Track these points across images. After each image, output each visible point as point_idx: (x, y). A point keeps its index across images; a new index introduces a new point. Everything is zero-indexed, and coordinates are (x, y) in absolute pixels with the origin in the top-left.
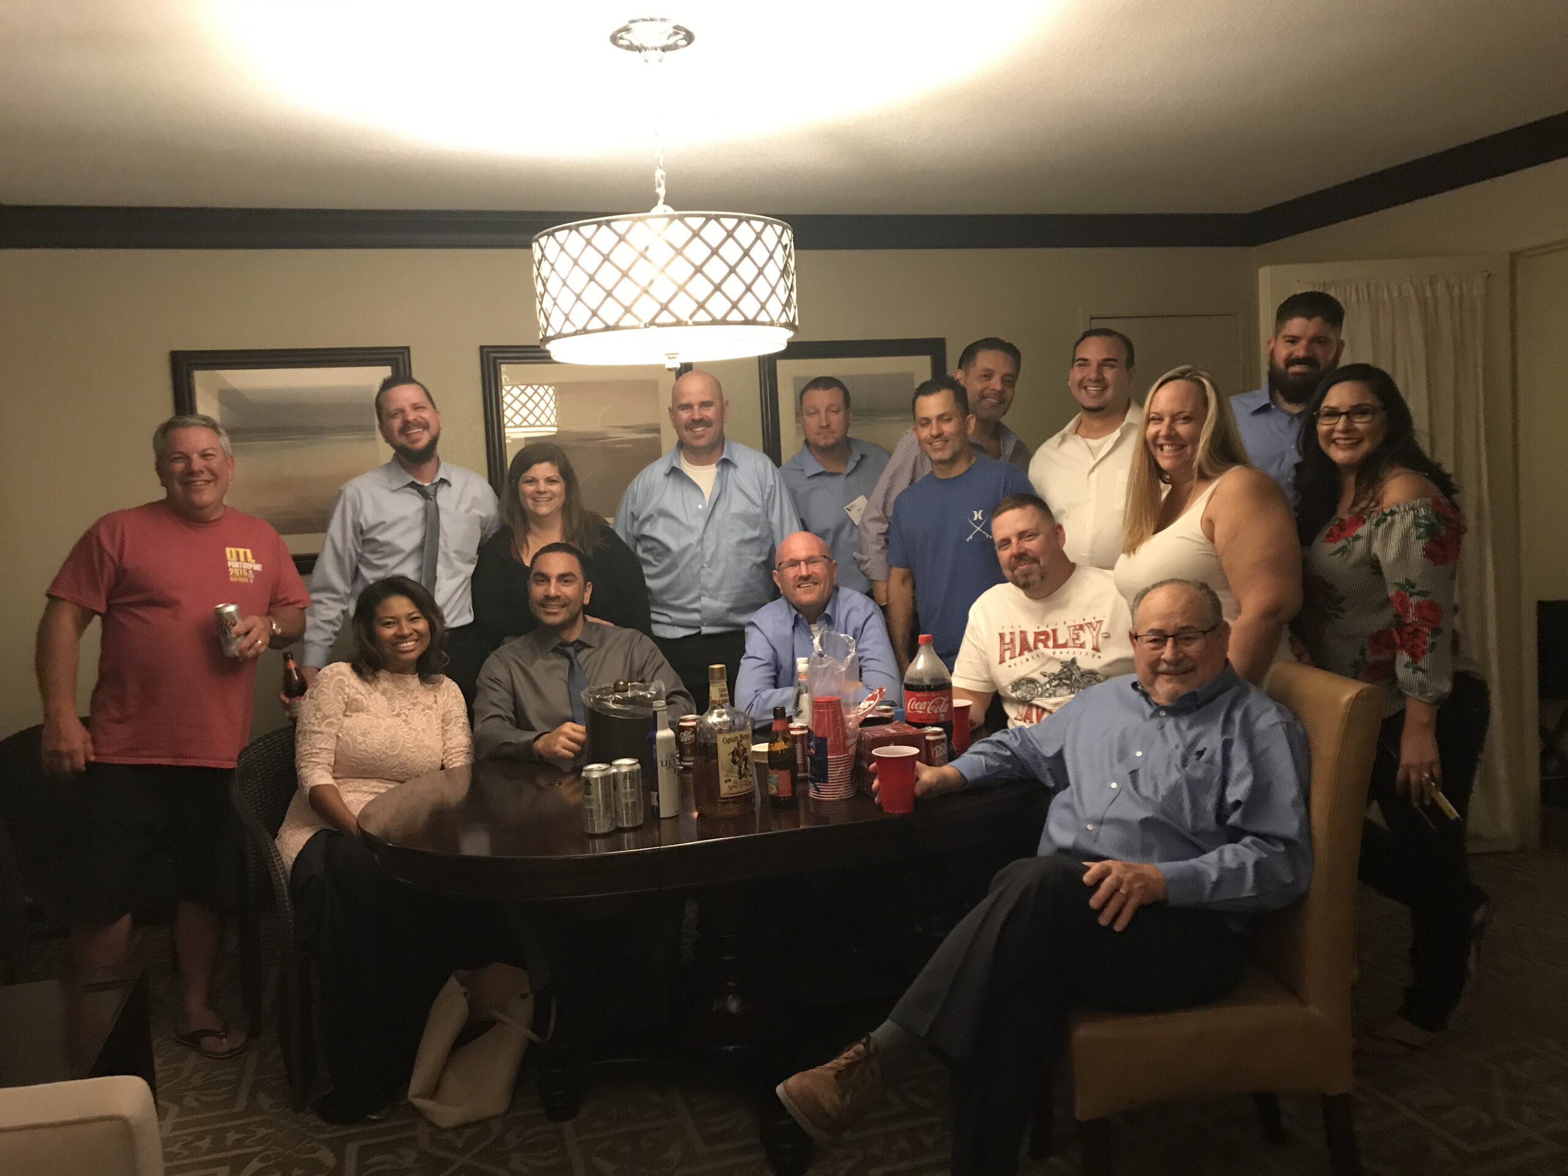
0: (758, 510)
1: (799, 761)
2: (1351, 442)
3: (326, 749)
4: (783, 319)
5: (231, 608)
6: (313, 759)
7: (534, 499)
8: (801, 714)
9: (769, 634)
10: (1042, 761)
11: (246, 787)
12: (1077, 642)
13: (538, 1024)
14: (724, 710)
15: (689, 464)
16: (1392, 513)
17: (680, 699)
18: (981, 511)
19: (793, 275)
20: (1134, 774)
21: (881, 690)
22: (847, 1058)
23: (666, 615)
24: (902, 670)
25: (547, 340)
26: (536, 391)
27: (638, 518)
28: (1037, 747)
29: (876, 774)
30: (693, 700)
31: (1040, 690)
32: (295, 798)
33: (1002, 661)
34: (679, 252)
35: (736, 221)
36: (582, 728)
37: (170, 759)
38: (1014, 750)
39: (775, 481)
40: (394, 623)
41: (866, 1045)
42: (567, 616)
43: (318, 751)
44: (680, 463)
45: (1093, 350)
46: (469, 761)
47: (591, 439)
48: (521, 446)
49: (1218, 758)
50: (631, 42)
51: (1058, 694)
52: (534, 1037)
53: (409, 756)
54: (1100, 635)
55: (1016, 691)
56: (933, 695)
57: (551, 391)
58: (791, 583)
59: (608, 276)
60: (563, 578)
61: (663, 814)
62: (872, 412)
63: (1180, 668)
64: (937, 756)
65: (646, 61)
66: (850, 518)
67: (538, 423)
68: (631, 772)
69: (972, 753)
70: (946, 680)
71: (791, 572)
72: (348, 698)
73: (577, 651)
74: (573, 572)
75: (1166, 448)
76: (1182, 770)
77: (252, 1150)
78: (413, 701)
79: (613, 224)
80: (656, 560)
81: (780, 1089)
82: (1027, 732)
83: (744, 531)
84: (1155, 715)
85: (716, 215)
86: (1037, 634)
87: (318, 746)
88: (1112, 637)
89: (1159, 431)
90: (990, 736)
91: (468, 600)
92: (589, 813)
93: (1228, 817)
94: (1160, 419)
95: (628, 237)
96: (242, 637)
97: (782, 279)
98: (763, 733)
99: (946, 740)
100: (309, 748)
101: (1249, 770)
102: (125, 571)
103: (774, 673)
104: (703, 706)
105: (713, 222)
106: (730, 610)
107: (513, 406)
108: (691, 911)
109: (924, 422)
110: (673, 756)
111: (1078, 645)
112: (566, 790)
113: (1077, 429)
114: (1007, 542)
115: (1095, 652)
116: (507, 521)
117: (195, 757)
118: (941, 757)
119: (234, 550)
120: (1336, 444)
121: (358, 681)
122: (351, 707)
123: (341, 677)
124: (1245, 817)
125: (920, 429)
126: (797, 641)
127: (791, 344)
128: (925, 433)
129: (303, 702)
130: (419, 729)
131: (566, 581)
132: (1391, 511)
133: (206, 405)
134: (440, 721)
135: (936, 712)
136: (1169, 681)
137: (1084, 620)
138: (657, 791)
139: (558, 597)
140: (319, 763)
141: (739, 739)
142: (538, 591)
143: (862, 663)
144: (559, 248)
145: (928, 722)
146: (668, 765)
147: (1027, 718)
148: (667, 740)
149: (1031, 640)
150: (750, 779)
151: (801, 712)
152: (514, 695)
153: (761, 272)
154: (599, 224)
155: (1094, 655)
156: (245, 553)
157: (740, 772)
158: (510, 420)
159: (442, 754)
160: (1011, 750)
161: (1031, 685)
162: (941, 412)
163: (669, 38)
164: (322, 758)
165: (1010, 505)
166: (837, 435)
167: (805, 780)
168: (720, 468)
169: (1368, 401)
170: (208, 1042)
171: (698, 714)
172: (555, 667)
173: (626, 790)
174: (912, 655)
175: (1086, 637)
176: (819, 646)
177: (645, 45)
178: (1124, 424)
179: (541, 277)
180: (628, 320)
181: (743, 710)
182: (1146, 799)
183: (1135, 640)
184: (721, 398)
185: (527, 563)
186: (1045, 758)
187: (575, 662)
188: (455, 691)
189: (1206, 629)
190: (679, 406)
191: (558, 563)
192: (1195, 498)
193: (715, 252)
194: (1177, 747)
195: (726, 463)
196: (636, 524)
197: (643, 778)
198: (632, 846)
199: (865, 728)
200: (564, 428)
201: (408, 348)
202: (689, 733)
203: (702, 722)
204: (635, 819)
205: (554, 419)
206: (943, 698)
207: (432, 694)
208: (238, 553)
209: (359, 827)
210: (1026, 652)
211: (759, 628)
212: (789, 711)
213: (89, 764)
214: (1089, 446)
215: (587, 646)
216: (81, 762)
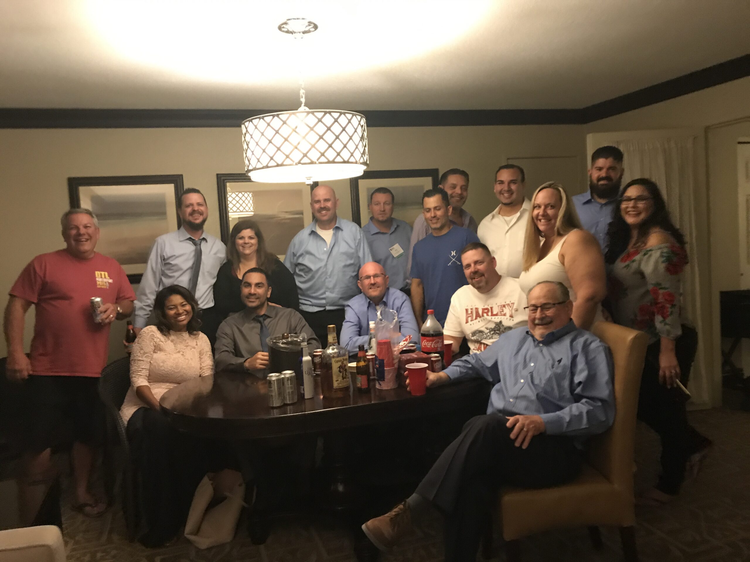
0: (353, 251)
1: (371, 370)
2: (636, 213)
3: (145, 368)
4: (362, 161)
5: (98, 299)
6: (139, 374)
7: (243, 247)
9: (356, 311)
11: (105, 386)
12: (502, 313)
13: (247, 498)
14: (335, 347)
15: (320, 230)
17: (314, 342)
18: (455, 251)
19: (366, 139)
20: (531, 374)
21: (410, 337)
22: (395, 512)
23: (308, 301)
24: (419, 327)
25: (249, 171)
26: (243, 195)
27: (296, 255)
28: (484, 362)
29: (408, 377)
30: (320, 342)
31: (485, 336)
32: (129, 391)
33: (467, 322)
34: (312, 129)
35: (339, 114)
36: (267, 356)
38: (473, 364)
39: (360, 237)
40: (174, 308)
41: (404, 505)
42: (259, 303)
43: (141, 369)
44: (315, 229)
45: (505, 175)
46: (212, 373)
48: (237, 221)
50: (288, 30)
51: (493, 338)
52: (246, 505)
53: (185, 372)
54: (513, 310)
55: (474, 336)
56: (434, 338)
57: (250, 195)
58: (367, 287)
59: (278, 140)
60: (258, 285)
62: (403, 204)
63: (545, 322)
64: (437, 368)
65: (295, 38)
66: (391, 254)
67: (245, 210)
68: (291, 377)
69: (453, 366)
70: (440, 331)
71: (367, 282)
72: (156, 343)
73: (264, 320)
74: (263, 282)
75: (543, 221)
76: (552, 370)
78: (185, 345)
79: (280, 116)
80: (305, 275)
81: (364, 527)
82: (479, 356)
83: (346, 260)
84: (537, 346)
85: (329, 111)
86: (483, 309)
87: (141, 367)
88: (519, 310)
89: (539, 213)
90: (461, 358)
91: (211, 296)
92: (271, 397)
93: (575, 390)
94: (539, 206)
95: (287, 122)
96: (103, 313)
97: (361, 141)
98: (353, 357)
99: (441, 360)
100: (137, 368)
101: (586, 367)
102: (47, 283)
103: (359, 329)
104: (325, 345)
105: (328, 114)
106: (341, 298)
107: (232, 202)
108: (320, 443)
109: (428, 210)
110: (311, 369)
111: (503, 315)
112: (260, 387)
113: (500, 212)
114: (469, 266)
115: (511, 318)
116: (230, 257)
117: (81, 372)
119: (99, 273)
120: (629, 214)
121: (161, 335)
122: (157, 348)
123: (153, 333)
124: (583, 390)
125: (426, 213)
126: (370, 313)
127: (366, 172)
128: (428, 215)
129: (133, 345)
130: (189, 359)
131: (259, 287)
132: (651, 249)
133: (85, 204)
134: (199, 354)
135: (436, 347)
137: (505, 302)
138: (303, 386)
139: (255, 294)
140: (141, 375)
141: (342, 360)
142: (246, 291)
143: (401, 324)
144: (255, 127)
145: (432, 351)
146: (309, 373)
147: (479, 349)
148: (308, 361)
149: (480, 312)
150: (348, 380)
151: (372, 347)
152: (234, 341)
153: (351, 138)
154: (274, 116)
155: (510, 319)
156: (105, 274)
157: (343, 377)
158: (231, 209)
159: (199, 369)
160: (471, 364)
161: (481, 334)
162: (436, 205)
163: (306, 27)
164: (143, 373)
165: (470, 248)
166: (388, 215)
167: (374, 380)
168: (334, 231)
169: (645, 194)
170: (88, 509)
171: (322, 349)
172: (253, 328)
173: (288, 385)
174: (424, 320)
175: (507, 310)
176: (380, 316)
177: (295, 31)
178: (522, 209)
179: (246, 141)
180: (288, 162)
181: (344, 347)
182: (537, 386)
184: (335, 197)
185: (240, 277)
186: (487, 368)
187: (263, 325)
188: (206, 339)
190: (314, 202)
191: (256, 278)
192: (556, 245)
193: (329, 129)
194: (549, 360)
195: (338, 228)
197: (297, 379)
198: (292, 412)
199: (402, 355)
200: (257, 213)
201: (182, 175)
202: (318, 358)
203: (323, 353)
204: (293, 399)
205: (252, 209)
206: (439, 340)
207: (195, 341)
208: (101, 274)
209: (160, 405)
210: (478, 318)
211: (351, 308)
212: (366, 347)
213: (30, 375)
214: (505, 220)
215: (269, 317)
216: (25, 374)
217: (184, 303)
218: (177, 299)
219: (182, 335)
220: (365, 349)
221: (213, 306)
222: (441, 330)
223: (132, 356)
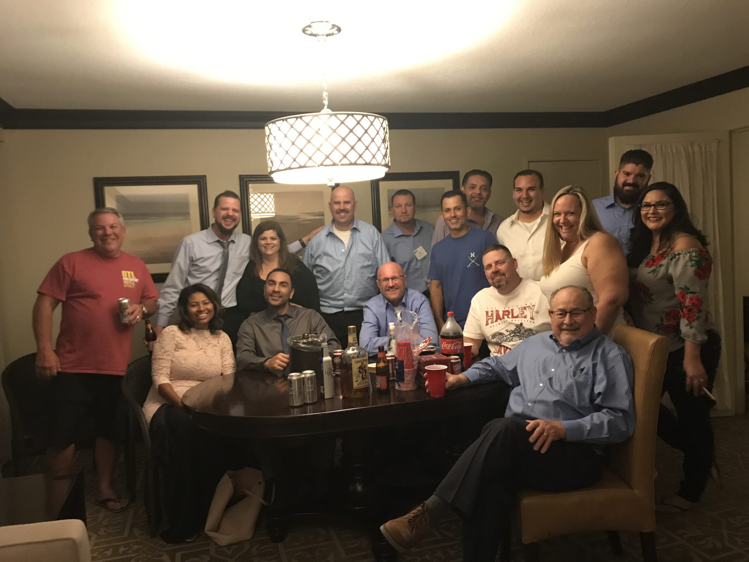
0: (371, 252)
1: (391, 372)
2: (656, 219)
3: (166, 367)
4: (383, 163)
6: (160, 372)
7: (265, 247)
8: (392, 349)
9: (375, 311)
10: (506, 372)
11: (129, 384)
12: (523, 315)
13: (266, 496)
14: (355, 348)
15: (338, 231)
16: (679, 254)
17: (334, 343)
18: (474, 253)
19: (388, 141)
20: (550, 379)
21: (429, 338)
22: (414, 513)
23: (327, 302)
24: (439, 328)
25: (272, 172)
26: (265, 196)
27: (314, 257)
28: (504, 366)
29: (427, 378)
30: (340, 343)
31: (505, 338)
32: (151, 389)
33: (487, 324)
34: (334, 131)
35: (361, 116)
36: (288, 356)
37: (95, 371)
38: (493, 367)
39: (378, 239)
40: (196, 305)
41: (423, 507)
42: (282, 302)
43: (163, 368)
44: (333, 230)
45: (523, 183)
46: (234, 371)
47: (292, 219)
48: (258, 223)
49: (591, 372)
50: (312, 32)
51: (514, 340)
52: (264, 503)
53: (206, 369)
54: (534, 312)
55: (494, 338)
56: (454, 341)
57: (272, 196)
58: (385, 288)
59: (301, 142)
60: (281, 283)
61: (326, 397)
62: (425, 206)
63: (573, 328)
64: (456, 370)
65: (319, 41)
66: (416, 257)
67: (266, 211)
68: (311, 377)
69: (473, 368)
71: (385, 283)
72: (177, 341)
73: (286, 320)
75: (564, 228)
76: (573, 378)
77: (131, 555)
78: (207, 342)
79: (303, 118)
81: (382, 528)
82: (499, 359)
83: (364, 262)
84: (561, 351)
85: (352, 113)
86: (504, 312)
87: (162, 365)
88: (539, 312)
90: (481, 360)
92: (291, 396)
93: (595, 400)
95: (310, 124)
96: (130, 315)
97: (383, 144)
98: (373, 358)
99: (461, 362)
100: (158, 366)
101: (605, 377)
102: (75, 281)
103: (378, 330)
104: (345, 346)
105: (350, 117)
106: (359, 299)
107: (254, 203)
109: (447, 210)
110: (331, 369)
111: (524, 317)
112: (280, 386)
113: (518, 218)
114: (490, 266)
115: (532, 320)
116: (253, 258)
117: (106, 370)
118: (458, 370)
119: (126, 272)
120: (650, 220)
121: (182, 334)
122: (178, 347)
123: (173, 333)
124: (603, 400)
126: (388, 315)
127: (387, 174)
129: (155, 344)
130: (211, 356)
131: (283, 286)
132: (679, 253)
133: (110, 203)
134: (220, 352)
135: (456, 349)
136: (567, 334)
137: (526, 305)
138: (323, 385)
139: (278, 292)
140: (162, 374)
141: (362, 361)
142: (270, 289)
143: (420, 325)
144: (278, 129)
146: (328, 373)
147: (499, 352)
148: (328, 362)
149: (501, 314)
150: (367, 380)
151: (391, 348)
152: (255, 340)
153: (373, 140)
154: (297, 118)
155: (531, 322)
156: (131, 274)
157: (362, 377)
158: (253, 210)
159: (221, 368)
160: (491, 367)
161: (501, 336)
162: (455, 205)
163: (329, 30)
164: (164, 371)
165: (492, 249)
167: (393, 381)
168: (352, 232)
169: (665, 199)
170: (110, 504)
171: (342, 349)
172: (274, 327)
173: (309, 384)
175: (527, 313)
177: (319, 34)
178: (542, 215)
179: (269, 143)
180: (310, 163)
181: (364, 347)
182: (556, 391)
183: (551, 314)
184: (354, 199)
185: (264, 278)
186: (508, 371)
187: (285, 325)
188: (227, 339)
189: (585, 309)
190: (333, 202)
191: (280, 277)
192: (578, 248)
193: (351, 131)
194: (571, 367)
195: (355, 230)
196: (313, 259)
197: (317, 379)
198: (312, 412)
199: (421, 356)
200: (278, 214)
201: (205, 176)
202: (338, 358)
203: (344, 353)
204: (313, 399)
205: (274, 210)
206: (459, 342)
207: (217, 339)
208: (127, 274)
209: (182, 402)
210: (499, 320)
211: (370, 309)
212: (386, 348)
213: (58, 373)
214: (526, 226)
215: (290, 317)
216: (55, 372)
217: (207, 301)
218: (200, 297)
219: (204, 334)
220: (385, 350)
221: (236, 306)
222: (461, 332)
223: (153, 355)
